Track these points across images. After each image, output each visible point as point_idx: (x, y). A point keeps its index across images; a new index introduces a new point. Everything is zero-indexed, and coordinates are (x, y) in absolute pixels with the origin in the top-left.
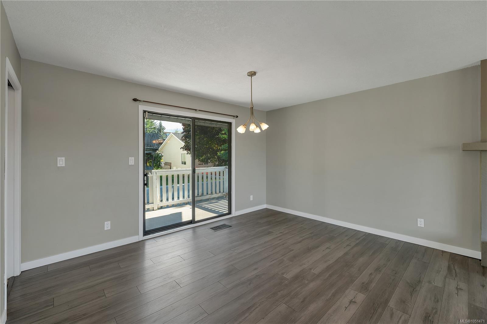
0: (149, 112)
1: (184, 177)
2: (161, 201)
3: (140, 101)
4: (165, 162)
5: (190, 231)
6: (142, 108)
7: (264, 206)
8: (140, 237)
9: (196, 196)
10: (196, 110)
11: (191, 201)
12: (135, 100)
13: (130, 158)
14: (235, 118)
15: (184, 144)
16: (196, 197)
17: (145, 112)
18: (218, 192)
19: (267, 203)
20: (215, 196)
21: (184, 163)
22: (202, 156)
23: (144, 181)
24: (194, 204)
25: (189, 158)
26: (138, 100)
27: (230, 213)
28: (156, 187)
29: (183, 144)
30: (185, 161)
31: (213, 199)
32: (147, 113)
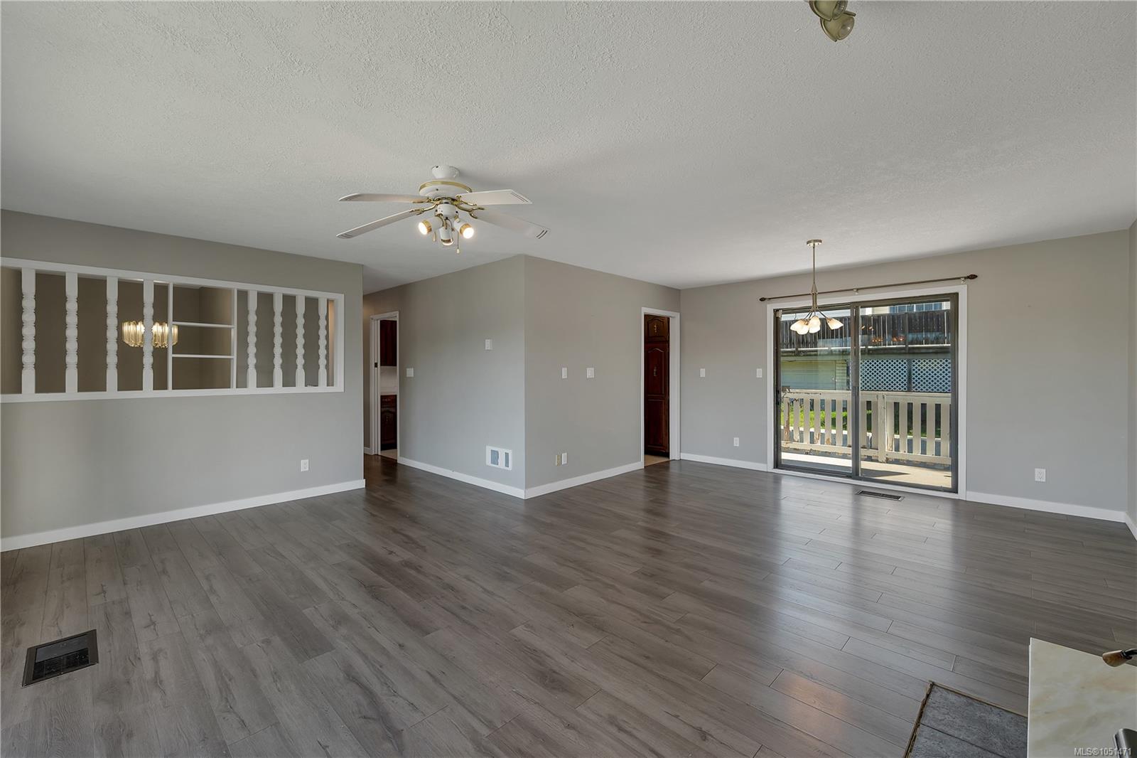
8: (769, 468)
10: (854, 290)
12: (762, 300)
13: (758, 370)
17: (777, 311)
26: (765, 299)
27: (954, 490)
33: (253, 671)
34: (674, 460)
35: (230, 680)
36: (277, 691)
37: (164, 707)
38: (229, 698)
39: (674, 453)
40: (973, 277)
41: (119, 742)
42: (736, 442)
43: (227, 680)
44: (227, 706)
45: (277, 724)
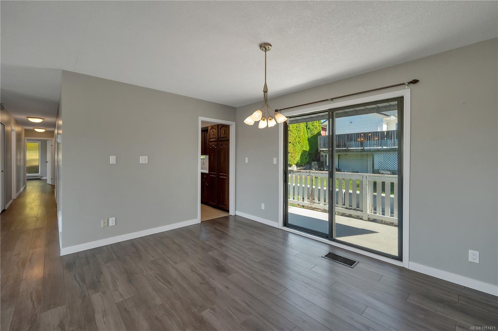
8: (280, 226)
34: (231, 215)
39: (232, 212)
40: (415, 82)
42: (263, 206)
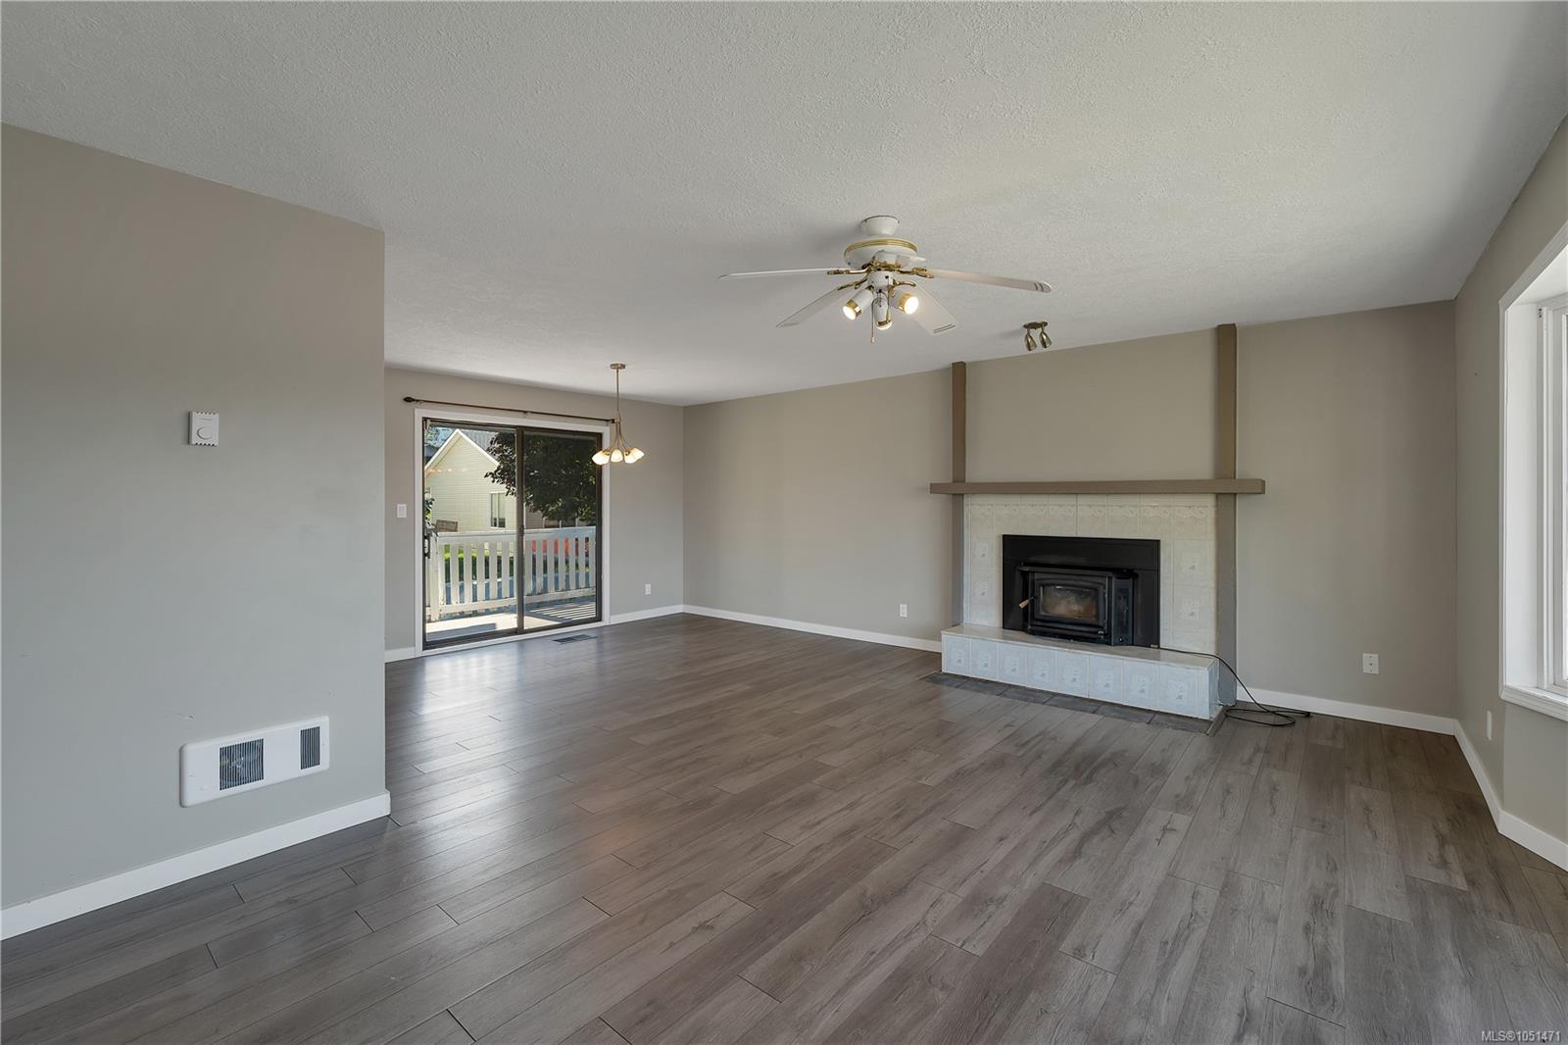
0: (432, 420)
1: (499, 562)
2: (448, 601)
3: (417, 401)
4: (438, 521)
5: (514, 648)
6: (420, 413)
7: (680, 608)
8: (417, 651)
9: (530, 592)
10: (525, 412)
11: (516, 603)
12: (408, 400)
13: (399, 505)
14: (610, 423)
15: (498, 464)
16: (528, 595)
17: (425, 419)
18: (582, 584)
19: (686, 602)
20: (574, 593)
21: (500, 523)
22: (553, 502)
23: (424, 548)
24: (522, 610)
25: (510, 505)
26: (413, 400)
27: (599, 618)
28: (437, 571)
29: (494, 464)
30: (501, 517)
31: (572, 600)
32: (429, 421)
33: (1136, 932)
35: (1167, 943)
36: (1140, 896)
37: (1254, 974)
38: (1185, 926)
41: (1316, 974)
43: (1169, 947)
44: (1194, 920)
45: (1170, 875)
